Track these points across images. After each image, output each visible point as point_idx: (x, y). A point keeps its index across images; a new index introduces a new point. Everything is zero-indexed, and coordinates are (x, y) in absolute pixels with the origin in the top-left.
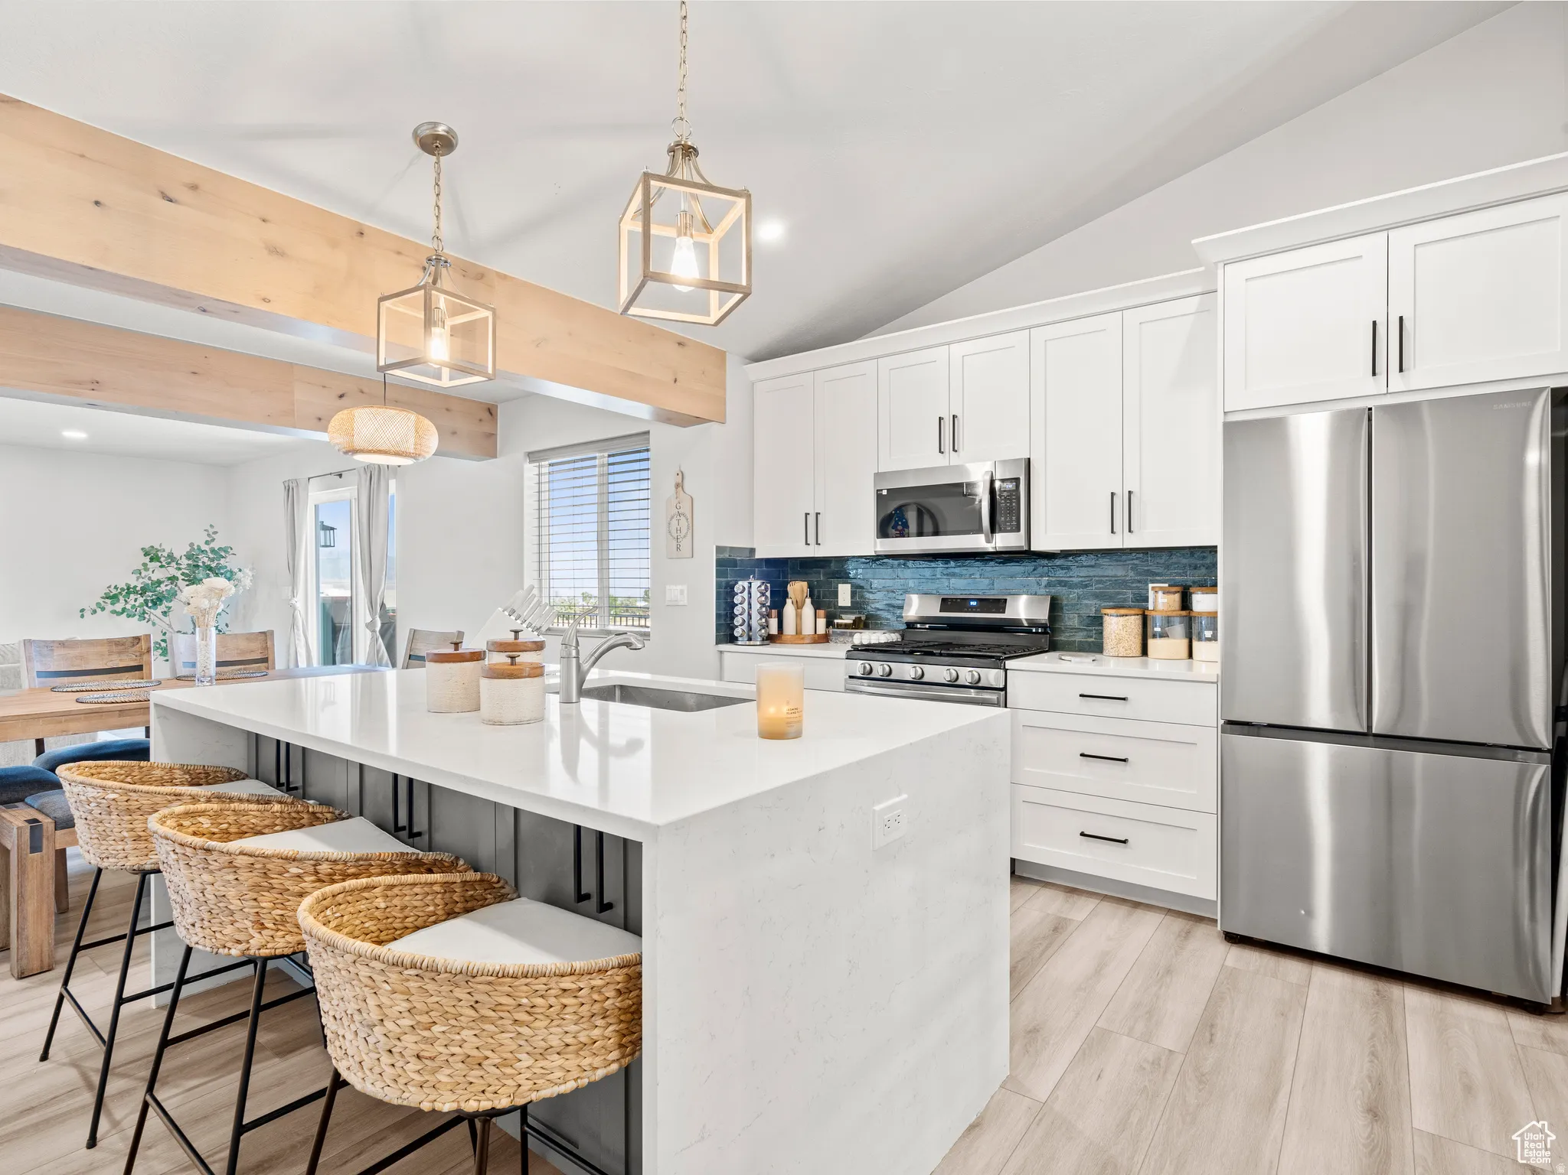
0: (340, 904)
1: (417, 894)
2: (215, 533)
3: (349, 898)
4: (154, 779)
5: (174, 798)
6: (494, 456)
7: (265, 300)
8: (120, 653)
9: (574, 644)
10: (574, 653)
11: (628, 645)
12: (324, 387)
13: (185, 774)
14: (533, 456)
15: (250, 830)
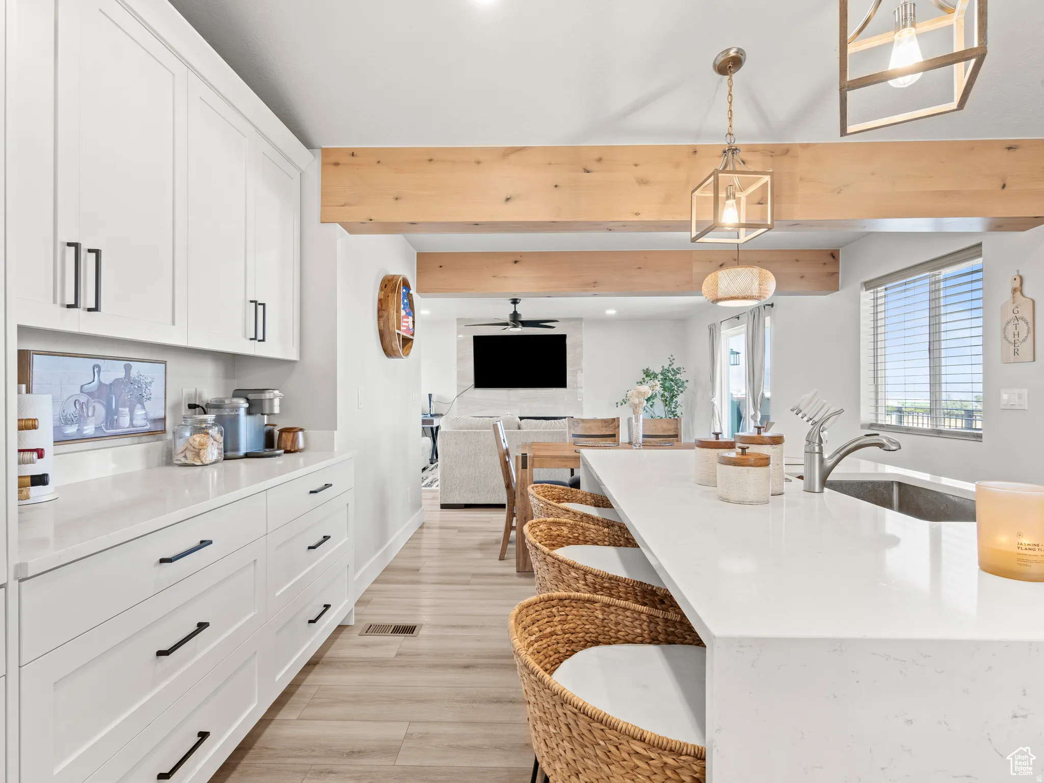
0: (567, 607)
1: (628, 617)
2: (674, 359)
3: (574, 604)
4: (578, 499)
5: (566, 512)
6: (838, 290)
7: (637, 214)
8: (606, 427)
9: (817, 441)
10: (817, 449)
11: (881, 445)
12: (710, 261)
13: (592, 499)
14: (869, 285)
15: (591, 541)
